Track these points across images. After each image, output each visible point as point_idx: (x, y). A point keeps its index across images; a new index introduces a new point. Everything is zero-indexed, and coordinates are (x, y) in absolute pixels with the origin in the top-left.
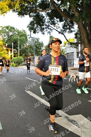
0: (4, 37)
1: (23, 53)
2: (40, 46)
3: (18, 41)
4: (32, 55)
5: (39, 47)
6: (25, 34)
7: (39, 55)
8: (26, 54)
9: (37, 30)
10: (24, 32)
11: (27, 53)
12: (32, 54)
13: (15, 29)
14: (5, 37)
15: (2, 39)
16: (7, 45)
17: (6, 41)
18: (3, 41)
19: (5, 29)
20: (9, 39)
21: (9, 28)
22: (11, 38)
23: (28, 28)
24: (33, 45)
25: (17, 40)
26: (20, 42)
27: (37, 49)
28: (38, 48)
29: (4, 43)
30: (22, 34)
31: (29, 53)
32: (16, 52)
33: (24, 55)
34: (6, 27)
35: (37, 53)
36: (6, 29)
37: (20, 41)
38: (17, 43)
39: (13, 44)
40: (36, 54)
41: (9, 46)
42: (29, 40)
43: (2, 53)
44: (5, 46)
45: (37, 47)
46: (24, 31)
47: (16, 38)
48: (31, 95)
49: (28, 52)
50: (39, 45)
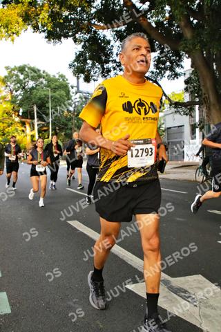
0: (14, 92)
1: (61, 129)
3: (47, 102)
6: (64, 83)
8: (67, 131)
9: (92, 73)
10: (63, 80)
11: (71, 129)
13: (42, 72)
14: (16, 91)
15: (10, 98)
16: (21, 110)
18: (13, 102)
19: (16, 72)
20: (27, 98)
21: (27, 69)
22: (31, 94)
23: (72, 70)
26: (54, 104)
30: (57, 84)
33: (63, 134)
34: (19, 67)
36: (19, 74)
37: (52, 101)
39: (35, 108)
42: (76, 98)
43: (10, 131)
44: (17, 113)
46: (62, 76)
47: (43, 93)
48: (81, 230)
49: (73, 126)
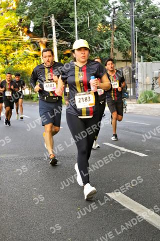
2: (154, 22)
4: (128, 59)
5: (152, 25)
7: (154, 55)
12: (125, 55)
17: (27, 11)
24: (128, 18)
25: (69, 5)
27: (144, 33)
28: (150, 31)
29: (21, 20)
31: (115, 51)
32: (68, 52)
35: (144, 48)
38: (68, 17)
40: (141, 53)
41: (42, 30)
45: (143, 28)
50: (153, 17)
